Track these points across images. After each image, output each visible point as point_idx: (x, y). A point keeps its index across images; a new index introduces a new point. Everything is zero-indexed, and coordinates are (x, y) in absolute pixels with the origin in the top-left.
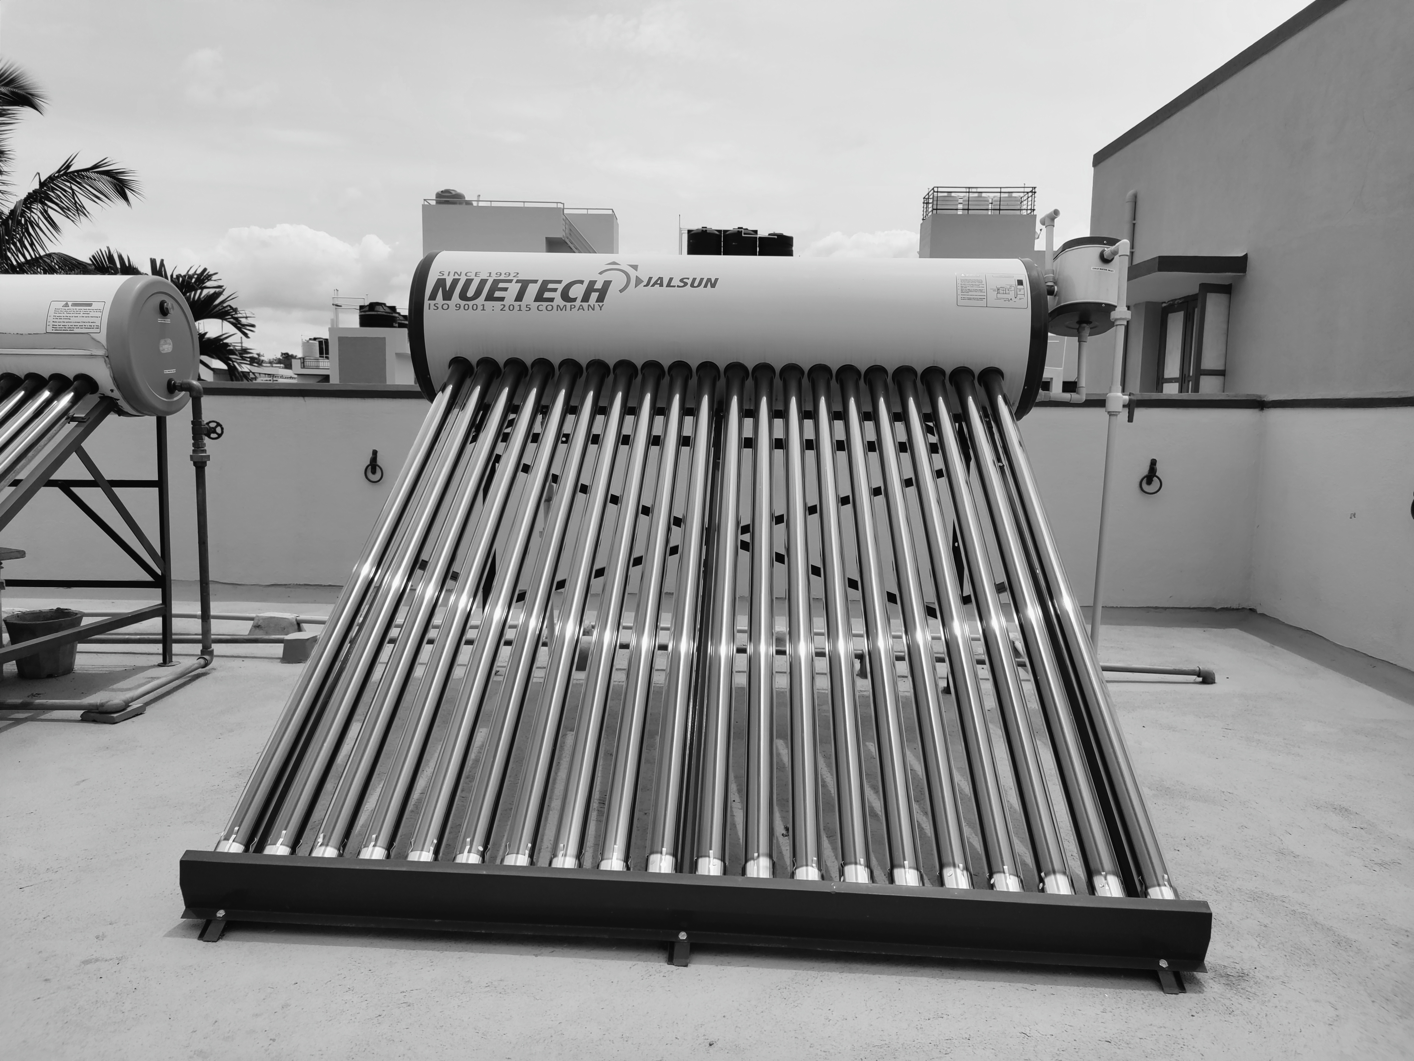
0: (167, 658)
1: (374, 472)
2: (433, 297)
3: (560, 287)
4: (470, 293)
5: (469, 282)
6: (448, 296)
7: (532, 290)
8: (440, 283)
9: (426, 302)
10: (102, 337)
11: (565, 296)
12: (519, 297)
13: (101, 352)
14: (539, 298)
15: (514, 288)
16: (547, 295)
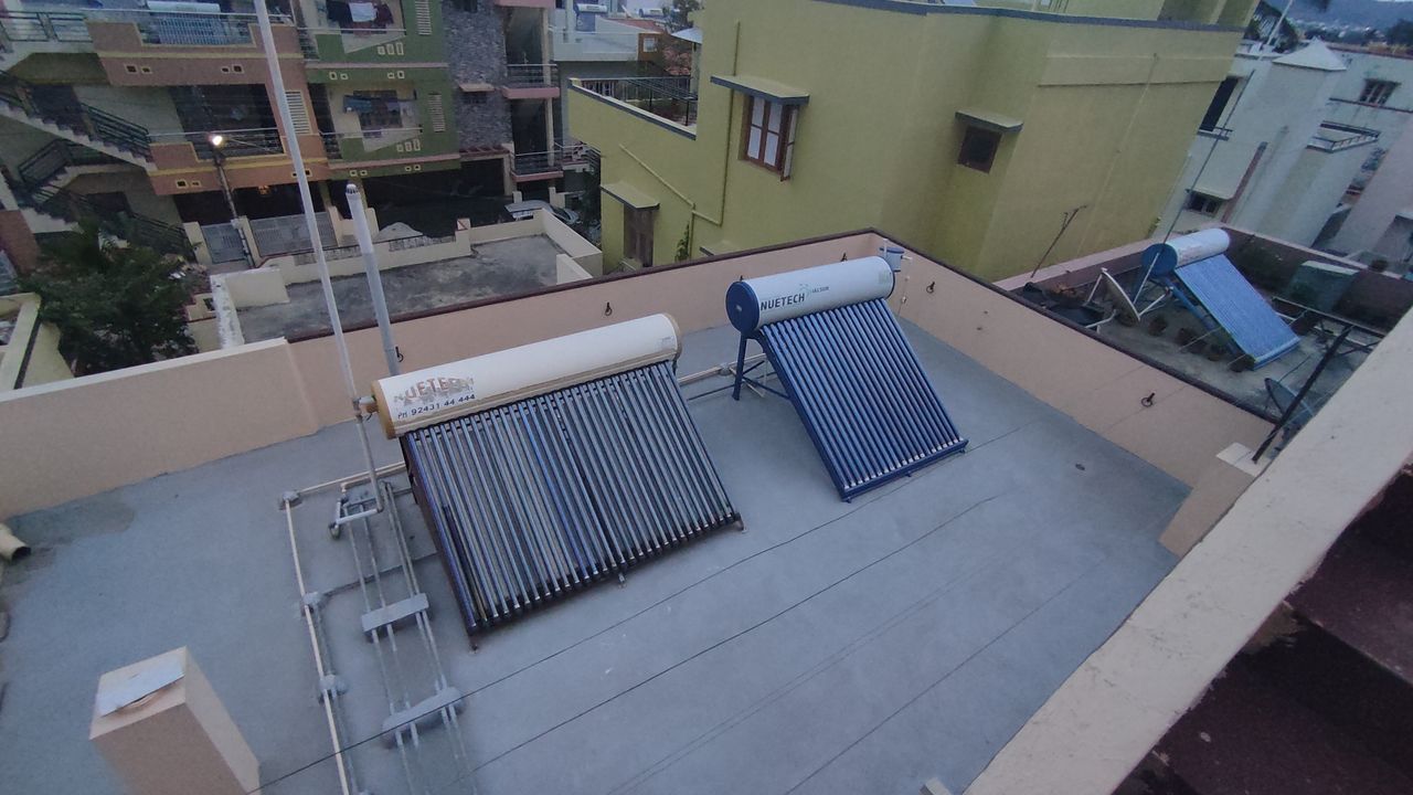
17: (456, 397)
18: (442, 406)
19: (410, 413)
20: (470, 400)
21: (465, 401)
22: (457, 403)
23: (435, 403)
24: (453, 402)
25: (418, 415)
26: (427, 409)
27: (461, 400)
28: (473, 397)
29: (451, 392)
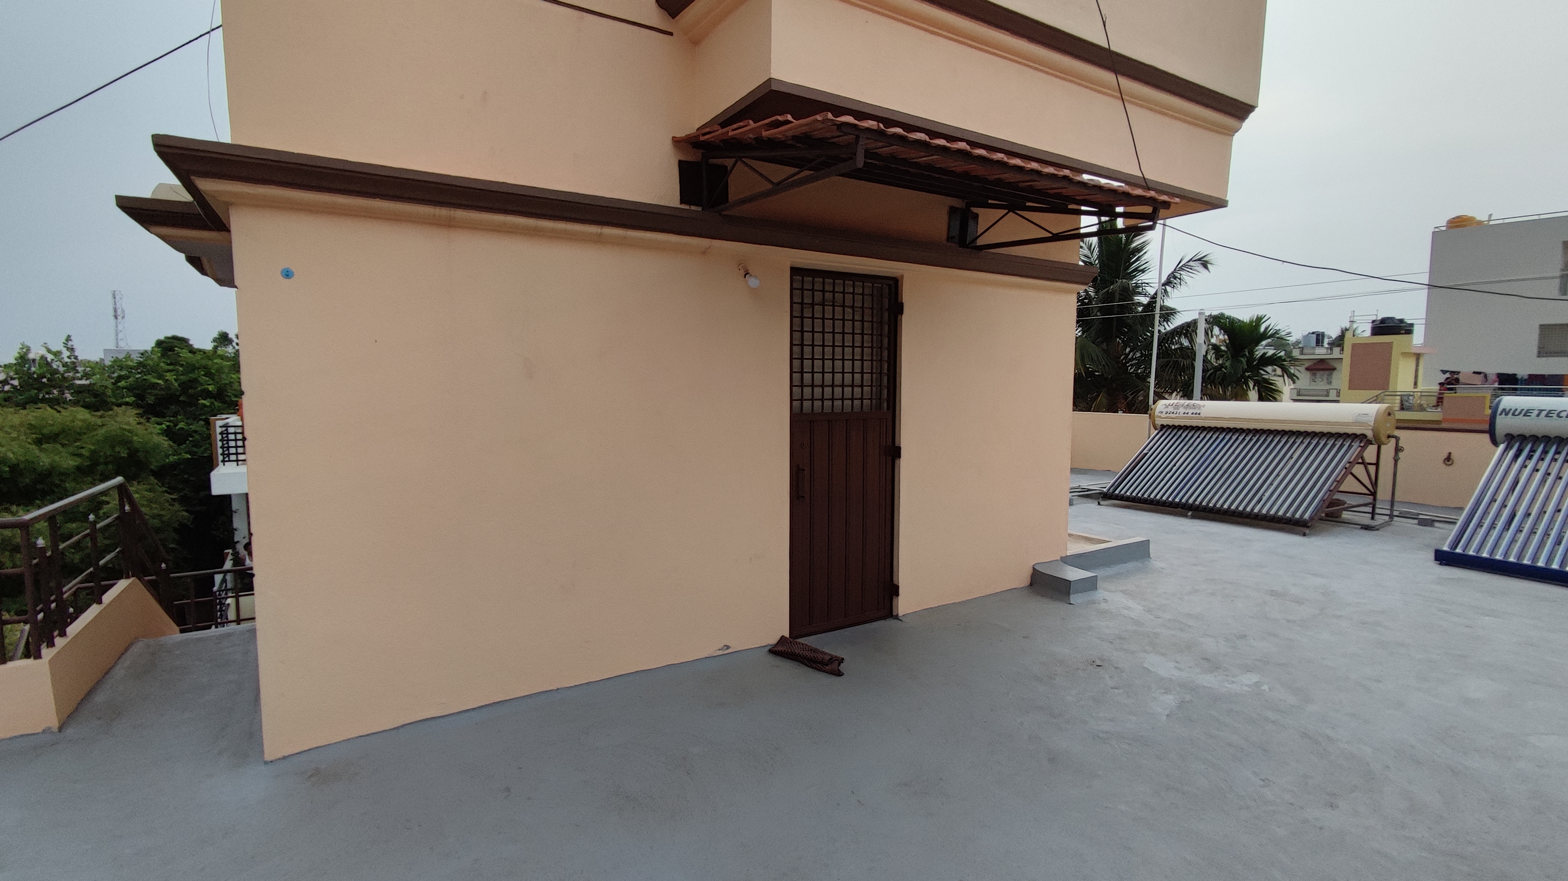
0: (1373, 518)
1: (1448, 461)
2: (1500, 415)
3: (1556, 412)
4: (1516, 413)
5: (1516, 410)
6: (1507, 414)
7: (1544, 413)
8: (1504, 410)
9: (1498, 416)
10: (1372, 424)
11: (1559, 416)
12: (1538, 415)
13: (1371, 428)
14: (1547, 416)
15: (1536, 412)
16: (1550, 415)
17: (1191, 411)
18: (1181, 414)
19: (1164, 413)
20: (1197, 415)
21: (1194, 415)
22: (1190, 415)
23: (1178, 411)
24: (1187, 414)
25: (1168, 415)
26: (1173, 413)
27: (1192, 414)
28: (1199, 414)
29: (1190, 408)
